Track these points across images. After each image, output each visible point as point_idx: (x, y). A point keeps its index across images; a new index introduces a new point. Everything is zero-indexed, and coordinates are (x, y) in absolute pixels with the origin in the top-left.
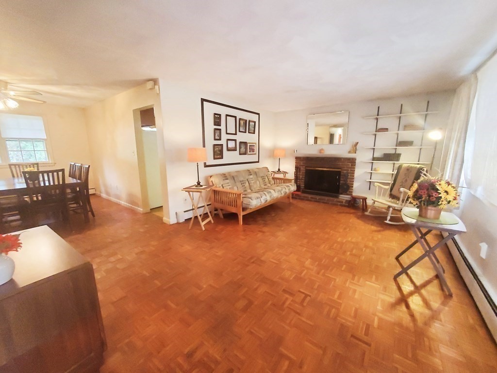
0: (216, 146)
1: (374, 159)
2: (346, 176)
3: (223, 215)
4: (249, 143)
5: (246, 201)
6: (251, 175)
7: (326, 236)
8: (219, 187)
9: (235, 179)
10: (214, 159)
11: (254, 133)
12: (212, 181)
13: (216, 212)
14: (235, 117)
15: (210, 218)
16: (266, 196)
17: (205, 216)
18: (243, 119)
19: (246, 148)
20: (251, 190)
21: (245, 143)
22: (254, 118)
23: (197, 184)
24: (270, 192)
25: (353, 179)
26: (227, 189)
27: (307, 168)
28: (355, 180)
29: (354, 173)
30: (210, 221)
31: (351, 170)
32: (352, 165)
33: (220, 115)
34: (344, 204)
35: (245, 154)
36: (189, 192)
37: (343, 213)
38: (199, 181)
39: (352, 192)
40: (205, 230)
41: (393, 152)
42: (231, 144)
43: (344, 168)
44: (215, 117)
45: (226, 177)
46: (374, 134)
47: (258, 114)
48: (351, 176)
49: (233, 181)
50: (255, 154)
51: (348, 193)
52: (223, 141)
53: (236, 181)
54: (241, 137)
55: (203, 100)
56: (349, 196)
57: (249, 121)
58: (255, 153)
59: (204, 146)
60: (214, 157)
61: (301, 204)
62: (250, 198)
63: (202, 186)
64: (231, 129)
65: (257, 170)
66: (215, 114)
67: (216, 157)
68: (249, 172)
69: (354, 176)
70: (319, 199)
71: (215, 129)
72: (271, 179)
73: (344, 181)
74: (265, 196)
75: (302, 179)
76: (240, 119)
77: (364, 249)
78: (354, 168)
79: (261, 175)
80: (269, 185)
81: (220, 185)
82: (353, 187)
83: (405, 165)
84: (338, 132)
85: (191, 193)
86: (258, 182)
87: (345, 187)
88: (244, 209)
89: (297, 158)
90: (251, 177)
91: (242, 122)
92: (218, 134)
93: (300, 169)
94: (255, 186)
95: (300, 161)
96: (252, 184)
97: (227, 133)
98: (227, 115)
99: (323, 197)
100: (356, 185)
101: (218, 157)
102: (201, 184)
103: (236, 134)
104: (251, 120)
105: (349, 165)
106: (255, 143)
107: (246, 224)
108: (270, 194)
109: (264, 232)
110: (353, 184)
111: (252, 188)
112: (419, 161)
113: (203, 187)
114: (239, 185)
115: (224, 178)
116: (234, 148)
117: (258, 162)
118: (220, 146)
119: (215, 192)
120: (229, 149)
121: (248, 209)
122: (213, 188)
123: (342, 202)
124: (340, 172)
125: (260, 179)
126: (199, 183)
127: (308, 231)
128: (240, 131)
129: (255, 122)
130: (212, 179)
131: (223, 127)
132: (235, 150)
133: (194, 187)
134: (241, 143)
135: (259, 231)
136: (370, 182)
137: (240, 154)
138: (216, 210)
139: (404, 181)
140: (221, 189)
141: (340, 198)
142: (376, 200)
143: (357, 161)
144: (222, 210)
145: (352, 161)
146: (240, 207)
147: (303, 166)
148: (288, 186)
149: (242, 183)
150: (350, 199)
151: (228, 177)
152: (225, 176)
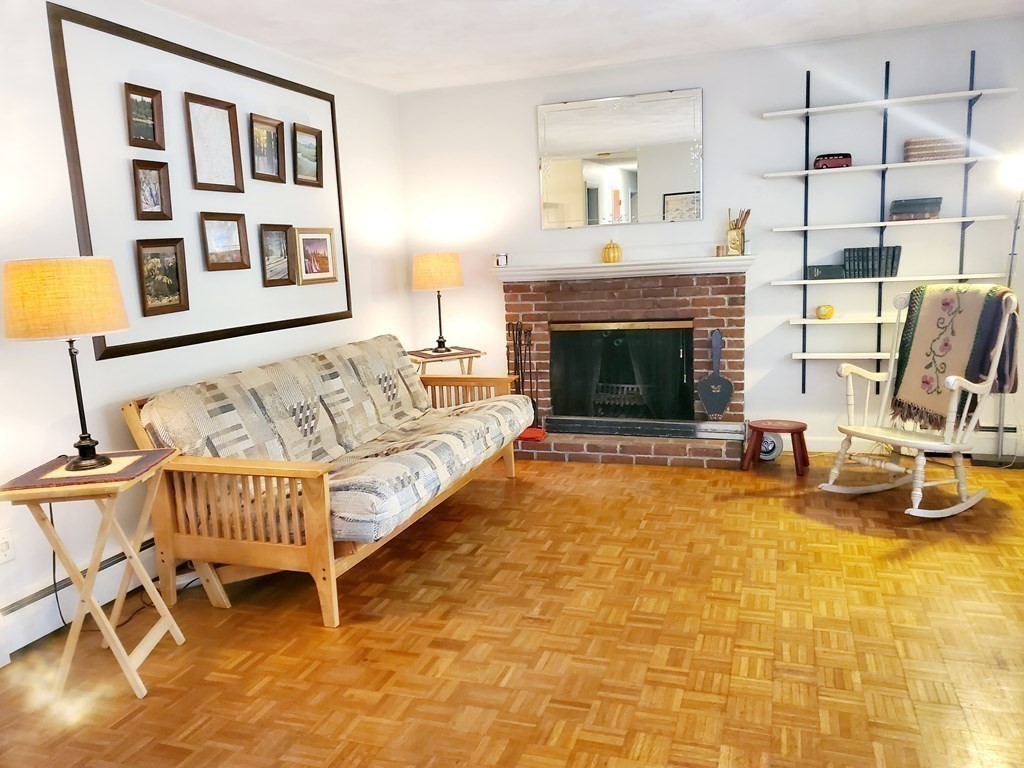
0: (147, 251)
1: (808, 272)
2: (713, 346)
3: (229, 589)
4: (303, 231)
5: (349, 506)
6: (334, 375)
7: (731, 613)
8: (196, 453)
9: (267, 401)
10: (146, 312)
11: (320, 185)
12: (150, 428)
13: (183, 580)
14: (230, 108)
15: (166, 624)
16: (434, 468)
17: (135, 608)
18: (264, 121)
19: (290, 254)
20: (348, 448)
21: (286, 230)
22: (315, 114)
23: (76, 452)
24: (445, 446)
25: (741, 354)
26: (235, 456)
27: (557, 327)
28: (748, 359)
29: (741, 333)
30: (168, 636)
31: (731, 323)
32: (732, 302)
33: (154, 94)
34: (724, 457)
35: (290, 280)
36: (34, 503)
37: (735, 495)
38: (85, 436)
39: (741, 408)
40: (152, 692)
41: (872, 242)
42: (223, 239)
43: (705, 313)
44: (129, 106)
45: (222, 397)
46: (799, 177)
47: (330, 98)
48: (731, 344)
49: (256, 416)
50: (333, 280)
51: (728, 411)
52: (181, 225)
53: (271, 413)
54: (263, 203)
55: (58, 15)
56: (738, 426)
57: (295, 129)
58: (329, 275)
59: (86, 248)
60: (143, 302)
61: (561, 481)
62: (370, 489)
63: (105, 461)
64: (217, 165)
65: (355, 353)
66: (131, 88)
67: (152, 303)
68: (326, 365)
69: (741, 344)
70: (624, 449)
71: (139, 165)
72: (419, 387)
73: (710, 366)
74: (428, 470)
75: (539, 375)
76: (252, 119)
77: (899, 644)
78: (741, 312)
79: (380, 372)
80: (417, 414)
81: (199, 443)
82: (741, 386)
83: (933, 290)
84: (610, 180)
85: (45, 506)
86: (368, 405)
87: (716, 389)
88: (341, 548)
89: (510, 289)
90: (337, 384)
91: (262, 133)
92: (155, 188)
93: (528, 332)
94: (358, 427)
95: (524, 298)
96: (346, 417)
97: (198, 186)
98: (190, 98)
99: (636, 441)
100: (753, 378)
101: (165, 301)
102: (99, 450)
103: (238, 188)
104: (300, 122)
105: (722, 302)
106: (329, 231)
107: (360, 618)
108: (446, 457)
109: (459, 646)
110: (741, 376)
111: (349, 438)
112: (961, 273)
113: (118, 464)
114: (288, 428)
115: (214, 405)
116: (236, 258)
117: (347, 315)
118: (170, 250)
119: (173, 480)
120: (213, 259)
121: (365, 541)
122: (171, 463)
123: (718, 453)
124: (689, 332)
125: (376, 391)
126: (87, 450)
127: (650, 604)
128: (255, 175)
129: (318, 135)
130: (147, 416)
131: (173, 153)
132: (242, 264)
133: (61, 472)
134: (265, 229)
135: (436, 644)
136: (804, 361)
137: (267, 283)
138: (184, 567)
139: (937, 346)
140: (204, 462)
141: (700, 435)
142: (850, 428)
143: (749, 287)
144: (216, 566)
145: (732, 286)
146: (321, 540)
147: (539, 318)
148: (504, 410)
149: (302, 417)
150: (740, 437)
151: (233, 397)
152: (215, 396)
